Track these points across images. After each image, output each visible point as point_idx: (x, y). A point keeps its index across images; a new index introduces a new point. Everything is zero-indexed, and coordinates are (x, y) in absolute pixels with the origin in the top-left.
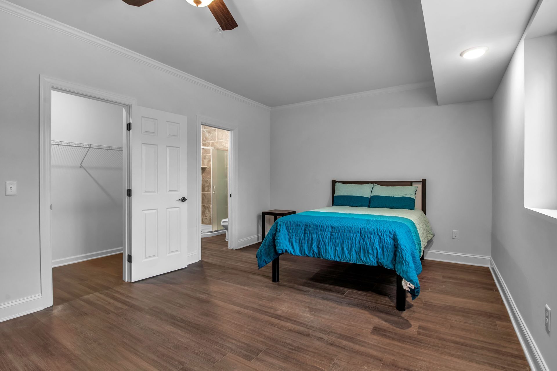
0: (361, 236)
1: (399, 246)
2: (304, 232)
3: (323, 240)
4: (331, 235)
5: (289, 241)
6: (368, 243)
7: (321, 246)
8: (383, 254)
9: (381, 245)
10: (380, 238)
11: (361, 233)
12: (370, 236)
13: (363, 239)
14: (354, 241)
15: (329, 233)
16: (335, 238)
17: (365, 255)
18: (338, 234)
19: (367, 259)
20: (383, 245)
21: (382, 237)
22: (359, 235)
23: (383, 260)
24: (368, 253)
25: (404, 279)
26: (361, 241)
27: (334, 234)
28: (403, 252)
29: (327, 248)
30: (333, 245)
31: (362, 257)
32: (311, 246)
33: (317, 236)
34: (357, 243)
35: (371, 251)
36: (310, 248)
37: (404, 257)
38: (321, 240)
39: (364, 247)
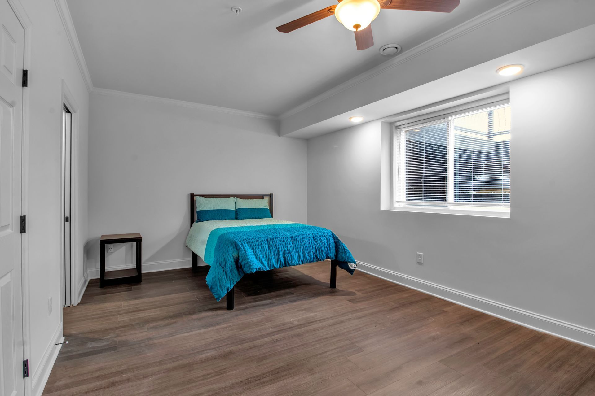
0: (314, 240)
1: (340, 242)
2: (268, 246)
3: (288, 250)
4: (293, 243)
5: (256, 258)
6: (320, 244)
7: (286, 255)
8: (330, 250)
9: (328, 244)
10: (327, 239)
11: (314, 238)
12: (321, 239)
13: (316, 242)
14: (311, 245)
15: (291, 243)
16: (296, 245)
17: (320, 254)
18: (299, 242)
19: (321, 257)
20: (329, 244)
21: (328, 238)
22: (313, 239)
23: (331, 255)
24: (322, 251)
25: (348, 263)
26: (316, 244)
27: (295, 242)
28: (343, 245)
29: (292, 255)
30: (296, 252)
31: (318, 256)
32: (279, 258)
33: (282, 247)
34: (313, 246)
35: (323, 249)
36: (278, 260)
37: (345, 248)
38: (286, 249)
39: (319, 248)
